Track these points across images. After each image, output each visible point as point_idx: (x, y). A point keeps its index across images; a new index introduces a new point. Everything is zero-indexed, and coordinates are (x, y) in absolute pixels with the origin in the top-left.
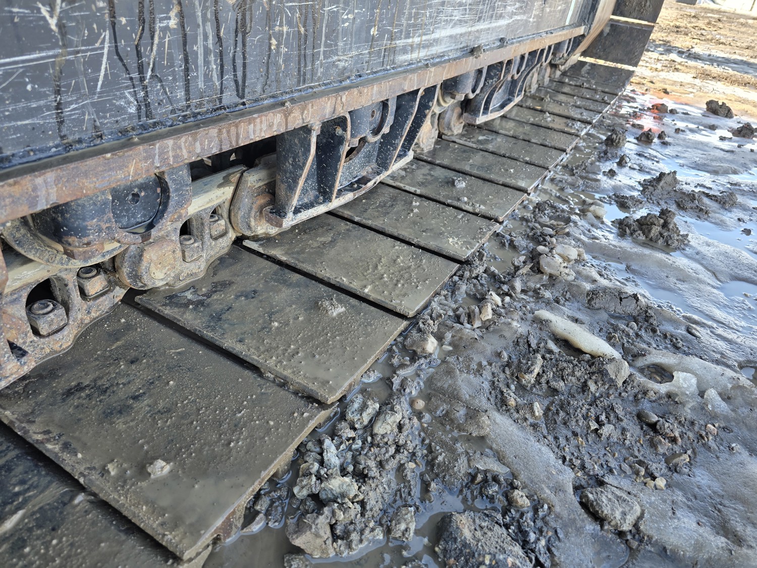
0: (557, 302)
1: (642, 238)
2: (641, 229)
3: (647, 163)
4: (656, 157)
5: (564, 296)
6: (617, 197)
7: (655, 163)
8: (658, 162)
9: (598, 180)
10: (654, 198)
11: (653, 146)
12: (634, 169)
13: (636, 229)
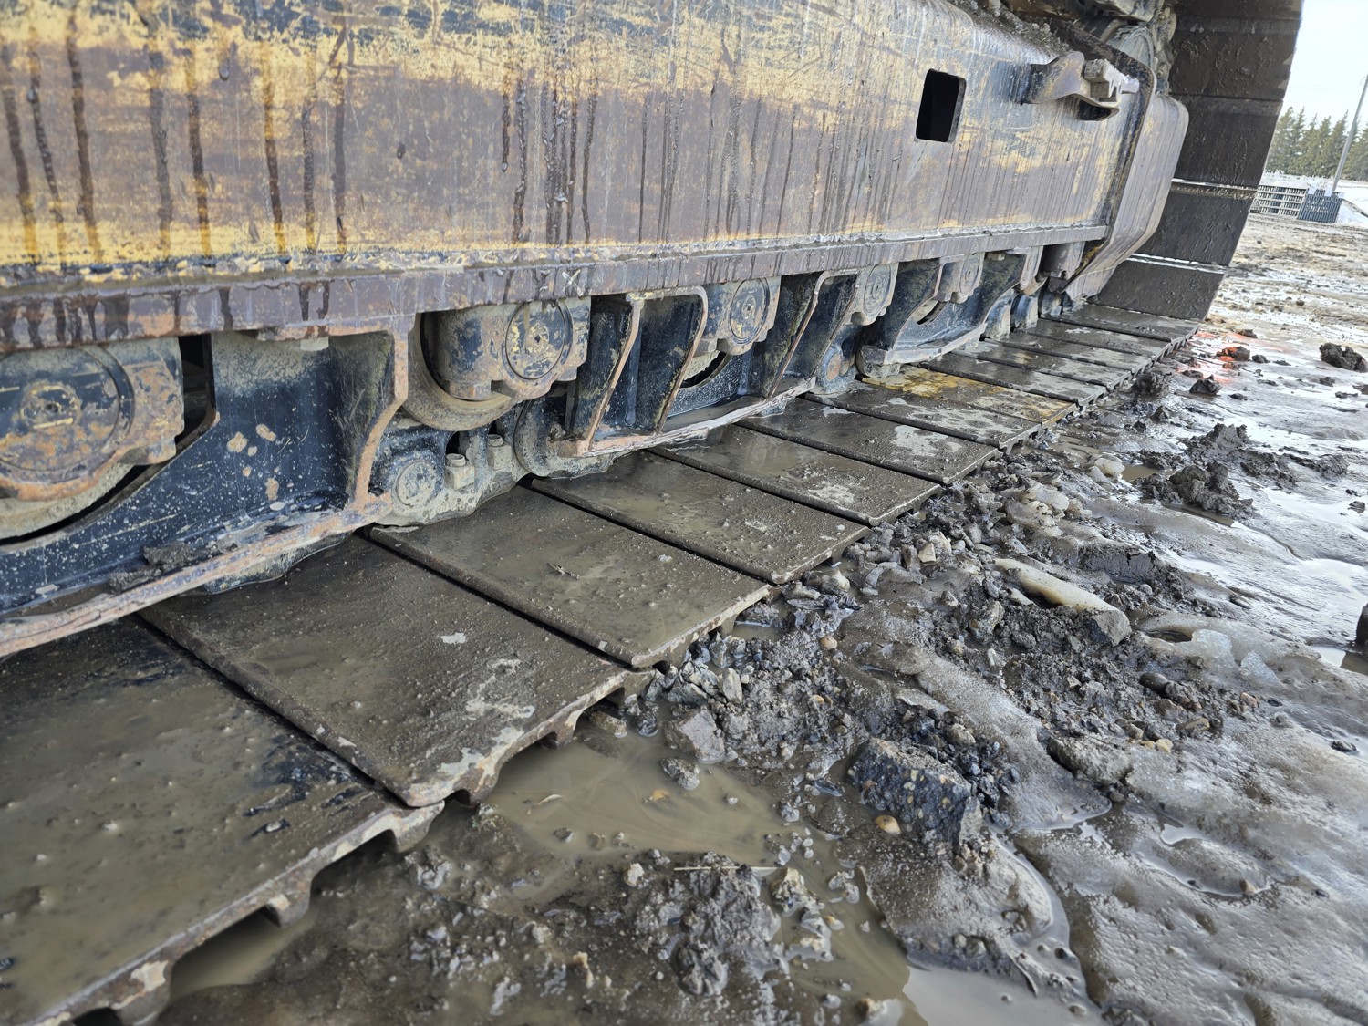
0: (1035, 556)
1: (1179, 502)
2: (1176, 490)
3: (1201, 419)
4: (1218, 413)
5: (1045, 553)
6: (1145, 453)
7: (1216, 420)
8: (1221, 419)
9: (1114, 435)
11: (1217, 401)
12: (1178, 425)
13: (1169, 489)
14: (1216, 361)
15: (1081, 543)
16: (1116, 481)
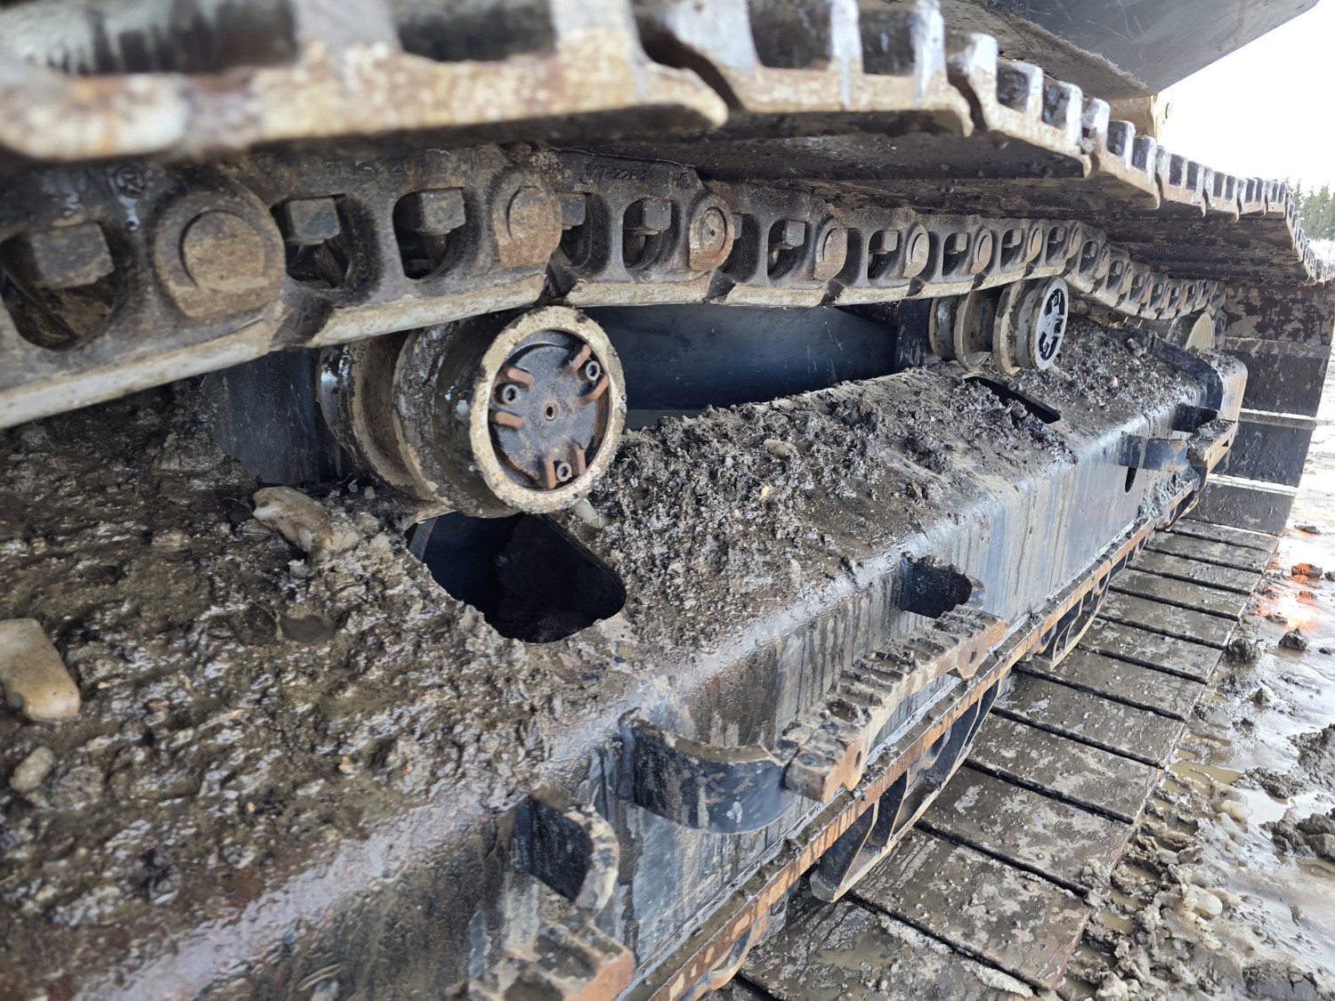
0: (1203, 988)
1: (1312, 858)
2: (1308, 842)
3: (1301, 696)
4: (1313, 682)
5: (1211, 976)
6: (1263, 775)
7: (1314, 694)
8: (1318, 692)
9: (1227, 743)
10: (1321, 774)
11: (1305, 658)
12: (1281, 712)
13: (1301, 840)
14: (1290, 583)
15: (1242, 962)
16: (1246, 831)
